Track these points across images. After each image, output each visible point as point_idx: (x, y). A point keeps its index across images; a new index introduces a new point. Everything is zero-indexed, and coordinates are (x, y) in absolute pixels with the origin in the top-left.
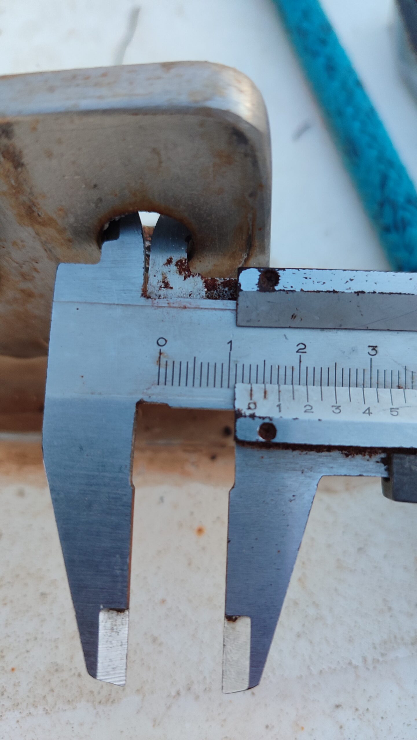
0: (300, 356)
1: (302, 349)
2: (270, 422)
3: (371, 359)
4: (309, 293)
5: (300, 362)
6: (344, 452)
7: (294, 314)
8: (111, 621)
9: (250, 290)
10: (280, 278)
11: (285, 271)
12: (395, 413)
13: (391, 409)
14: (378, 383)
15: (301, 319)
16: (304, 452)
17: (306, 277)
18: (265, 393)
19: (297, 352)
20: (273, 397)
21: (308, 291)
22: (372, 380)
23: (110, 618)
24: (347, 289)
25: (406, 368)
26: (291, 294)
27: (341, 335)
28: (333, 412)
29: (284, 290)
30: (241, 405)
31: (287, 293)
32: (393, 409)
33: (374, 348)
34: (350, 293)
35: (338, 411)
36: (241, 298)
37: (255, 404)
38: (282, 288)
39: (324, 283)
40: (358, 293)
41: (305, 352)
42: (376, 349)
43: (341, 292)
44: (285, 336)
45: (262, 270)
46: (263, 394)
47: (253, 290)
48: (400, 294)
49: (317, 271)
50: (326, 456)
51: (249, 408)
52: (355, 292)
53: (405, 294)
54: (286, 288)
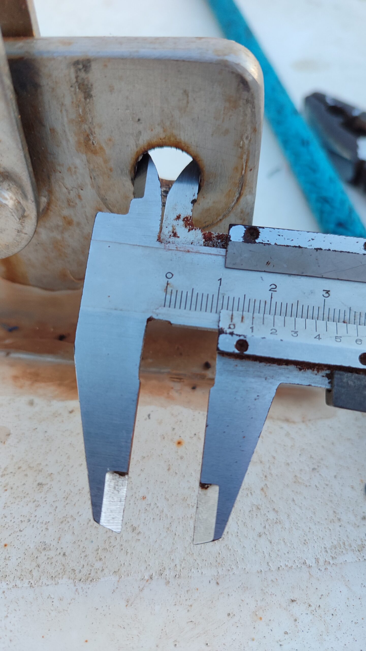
0: (272, 293)
1: (273, 288)
2: (245, 339)
3: (325, 300)
4: (281, 246)
5: (272, 298)
6: (298, 366)
7: (268, 261)
8: (114, 481)
9: (238, 241)
10: (260, 234)
11: (264, 229)
12: (339, 340)
13: (336, 337)
14: (328, 318)
15: (274, 266)
16: (268, 364)
17: (279, 234)
18: (242, 318)
19: (270, 290)
20: (248, 321)
21: (280, 245)
22: (324, 315)
23: (113, 479)
24: (309, 246)
25: (351, 309)
26: (267, 246)
27: (304, 280)
28: (292, 335)
29: (262, 243)
30: (224, 325)
31: (265, 245)
32: (337, 337)
33: (328, 292)
34: (311, 249)
35: (296, 335)
36: (229, 247)
37: (234, 325)
38: (261, 241)
39: (292, 240)
40: (317, 249)
41: (276, 291)
42: (329, 293)
43: (304, 248)
44: (261, 277)
45: (247, 227)
46: (241, 319)
47: (240, 241)
48: (349, 252)
49: (288, 231)
50: (284, 369)
51: (230, 328)
52: (315, 249)
53: (352, 253)
54: (264, 241)
